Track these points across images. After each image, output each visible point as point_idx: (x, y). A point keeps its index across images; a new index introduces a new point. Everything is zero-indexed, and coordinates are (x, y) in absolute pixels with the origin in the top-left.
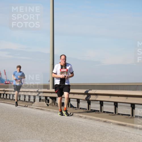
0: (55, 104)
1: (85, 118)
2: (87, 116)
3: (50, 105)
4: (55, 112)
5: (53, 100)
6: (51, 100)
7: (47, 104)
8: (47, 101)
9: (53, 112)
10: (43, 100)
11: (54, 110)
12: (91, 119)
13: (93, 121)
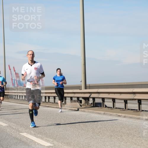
0: (88, 105)
1: (125, 117)
2: (126, 115)
3: (83, 105)
4: (91, 112)
5: (86, 101)
6: (83, 101)
7: (80, 105)
8: (79, 101)
9: (88, 112)
10: (74, 101)
11: (90, 110)
12: (131, 118)
13: (134, 119)
